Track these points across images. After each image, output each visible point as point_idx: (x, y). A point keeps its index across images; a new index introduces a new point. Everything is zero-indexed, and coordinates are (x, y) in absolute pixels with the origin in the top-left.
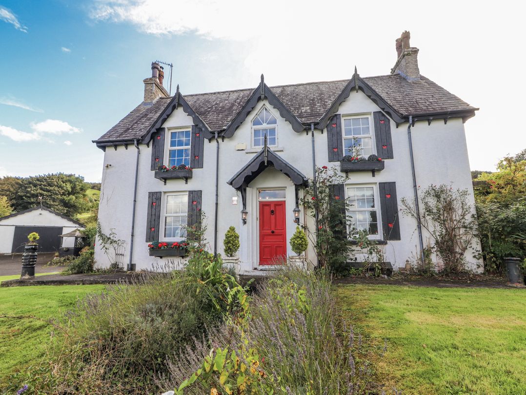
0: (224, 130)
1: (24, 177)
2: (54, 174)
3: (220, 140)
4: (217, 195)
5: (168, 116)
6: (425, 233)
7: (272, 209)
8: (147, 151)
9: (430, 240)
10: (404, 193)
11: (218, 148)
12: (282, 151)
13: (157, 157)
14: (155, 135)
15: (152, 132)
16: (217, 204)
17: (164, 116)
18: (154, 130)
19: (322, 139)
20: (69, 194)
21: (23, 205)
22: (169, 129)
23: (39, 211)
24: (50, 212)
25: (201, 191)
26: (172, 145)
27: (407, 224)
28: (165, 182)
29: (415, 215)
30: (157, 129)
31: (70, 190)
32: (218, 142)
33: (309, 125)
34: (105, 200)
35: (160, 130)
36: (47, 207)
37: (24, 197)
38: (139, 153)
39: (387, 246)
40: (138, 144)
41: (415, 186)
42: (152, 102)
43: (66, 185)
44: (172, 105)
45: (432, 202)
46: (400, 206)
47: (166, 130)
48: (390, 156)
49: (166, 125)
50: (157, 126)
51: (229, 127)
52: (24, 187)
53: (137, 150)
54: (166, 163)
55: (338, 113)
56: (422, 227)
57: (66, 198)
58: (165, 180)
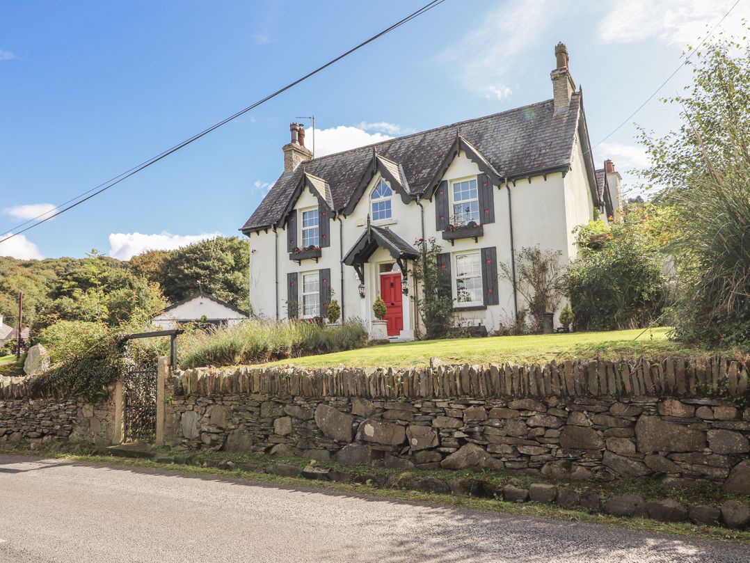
0: (344, 208)
1: (172, 250)
2: (210, 240)
3: (342, 217)
4: (342, 272)
5: (298, 198)
6: (520, 297)
7: (392, 281)
8: (283, 234)
9: (524, 304)
10: (503, 257)
11: (341, 226)
12: (396, 224)
13: (292, 239)
14: (288, 219)
15: (285, 215)
16: (342, 281)
17: (294, 199)
18: (286, 214)
19: (430, 207)
20: (233, 269)
21: (175, 292)
22: (300, 210)
23: (199, 300)
24: (212, 299)
25: (329, 269)
26: (304, 226)
27: (504, 287)
28: (300, 263)
29: (512, 279)
30: (289, 213)
31: (233, 263)
32: (340, 220)
33: (416, 196)
34: (254, 283)
35: (293, 212)
36: (208, 292)
37: (176, 280)
38: (277, 236)
39: (487, 311)
40: (275, 229)
41: (512, 250)
42: (292, 172)
43: (227, 255)
44: (300, 187)
45: (528, 264)
46: (500, 271)
47: (298, 211)
48: (492, 220)
49: (297, 207)
50: (289, 209)
51: (348, 204)
52: (174, 264)
53: (275, 234)
54: (300, 245)
55: (443, 179)
56: (518, 292)
57: (229, 276)
58: (300, 261)
